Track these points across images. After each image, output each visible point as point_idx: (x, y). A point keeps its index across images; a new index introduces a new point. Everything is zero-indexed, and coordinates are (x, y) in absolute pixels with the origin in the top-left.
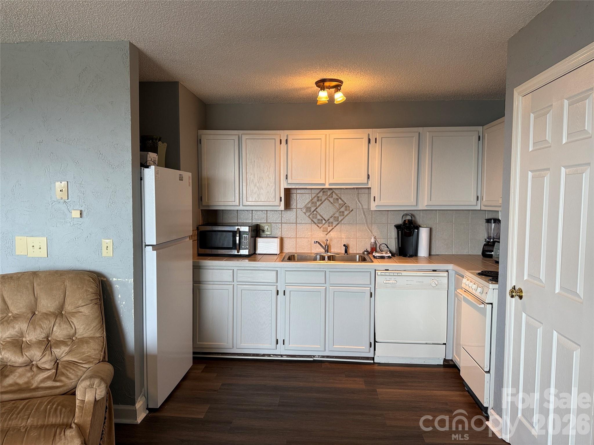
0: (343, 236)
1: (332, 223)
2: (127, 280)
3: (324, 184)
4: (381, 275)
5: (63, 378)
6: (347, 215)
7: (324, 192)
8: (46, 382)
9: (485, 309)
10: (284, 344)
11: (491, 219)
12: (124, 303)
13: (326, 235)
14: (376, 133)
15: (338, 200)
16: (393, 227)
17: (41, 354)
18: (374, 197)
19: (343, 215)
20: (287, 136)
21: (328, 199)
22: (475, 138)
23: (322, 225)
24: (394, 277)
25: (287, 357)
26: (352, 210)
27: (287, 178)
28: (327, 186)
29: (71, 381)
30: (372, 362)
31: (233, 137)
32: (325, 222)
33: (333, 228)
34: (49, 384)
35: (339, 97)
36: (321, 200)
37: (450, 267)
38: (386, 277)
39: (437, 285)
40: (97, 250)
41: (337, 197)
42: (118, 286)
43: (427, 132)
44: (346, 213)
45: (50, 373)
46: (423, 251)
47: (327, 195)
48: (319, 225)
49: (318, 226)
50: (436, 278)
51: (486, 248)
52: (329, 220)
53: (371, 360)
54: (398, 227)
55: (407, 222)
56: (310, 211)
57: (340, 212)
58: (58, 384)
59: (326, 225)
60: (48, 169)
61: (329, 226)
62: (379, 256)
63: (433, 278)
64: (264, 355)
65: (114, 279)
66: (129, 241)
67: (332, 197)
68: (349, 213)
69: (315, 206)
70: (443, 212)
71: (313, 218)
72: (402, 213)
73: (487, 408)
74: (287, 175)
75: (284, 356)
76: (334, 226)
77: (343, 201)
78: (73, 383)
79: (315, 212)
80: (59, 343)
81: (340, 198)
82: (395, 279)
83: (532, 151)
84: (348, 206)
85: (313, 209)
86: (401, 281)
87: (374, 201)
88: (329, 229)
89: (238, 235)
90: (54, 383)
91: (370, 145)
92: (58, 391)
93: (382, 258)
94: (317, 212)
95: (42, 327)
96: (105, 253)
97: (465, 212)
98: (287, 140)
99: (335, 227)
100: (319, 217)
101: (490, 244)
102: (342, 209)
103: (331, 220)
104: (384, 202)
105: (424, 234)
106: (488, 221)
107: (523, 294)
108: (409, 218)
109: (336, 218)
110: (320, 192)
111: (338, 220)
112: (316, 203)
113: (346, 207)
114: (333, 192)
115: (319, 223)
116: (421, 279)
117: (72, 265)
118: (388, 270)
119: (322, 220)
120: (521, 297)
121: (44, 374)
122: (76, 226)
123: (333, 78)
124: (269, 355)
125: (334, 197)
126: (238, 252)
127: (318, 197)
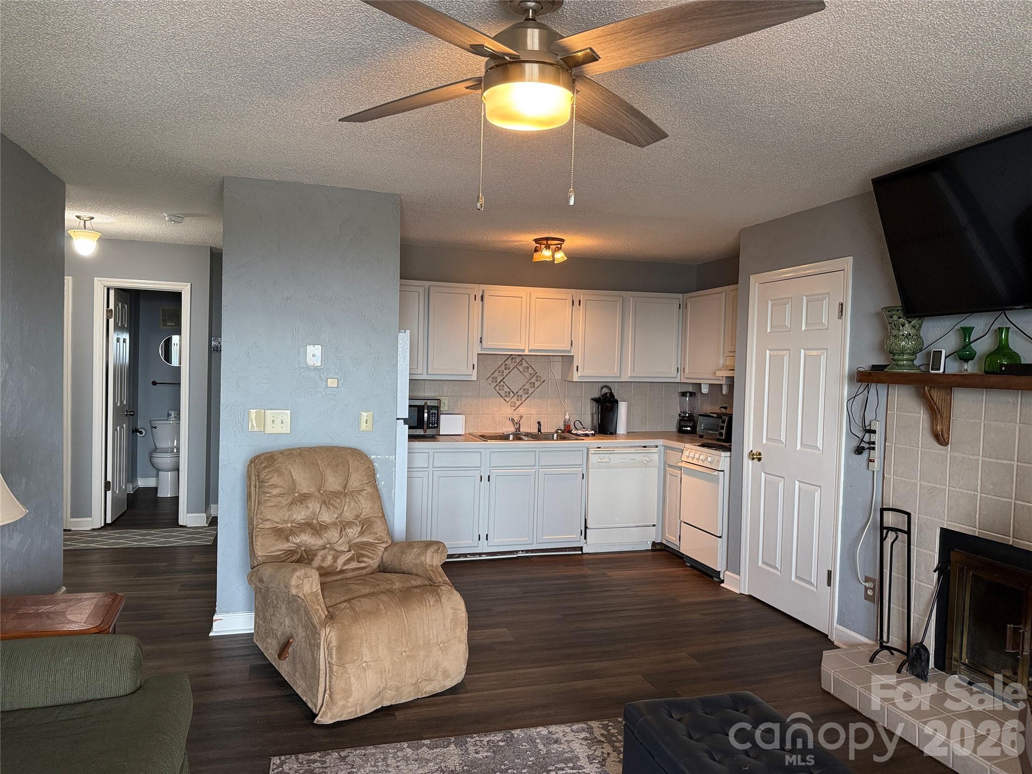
0: (533, 411)
1: (521, 396)
2: (387, 457)
3: (524, 350)
4: (595, 453)
5: (365, 559)
6: (538, 387)
7: (512, 358)
8: (349, 564)
9: (718, 476)
10: (487, 539)
11: (687, 393)
12: (383, 483)
13: (515, 410)
14: (580, 294)
15: (528, 369)
16: (589, 401)
17: (339, 534)
18: (577, 366)
19: (534, 387)
20: (483, 291)
21: (517, 368)
22: (676, 306)
23: (510, 398)
24: (608, 455)
25: (486, 556)
26: (544, 381)
27: (481, 342)
28: (527, 353)
29: (374, 561)
30: (581, 552)
31: (416, 289)
32: (513, 395)
33: (522, 403)
34: (354, 565)
35: (560, 257)
36: (509, 369)
37: (660, 442)
38: (600, 455)
39: (648, 462)
40: (354, 424)
41: (528, 365)
42: (376, 464)
43: (631, 297)
44: (537, 384)
45: (351, 555)
46: (621, 429)
47: (515, 362)
48: (506, 398)
49: (506, 401)
50: (647, 454)
51: (683, 424)
52: (517, 392)
53: (578, 551)
54: (596, 400)
55: (608, 395)
56: (496, 382)
57: (530, 384)
58: (363, 565)
59: (515, 399)
60: (297, 330)
61: (518, 400)
62: (582, 434)
63: (645, 455)
64: (460, 556)
65: (373, 457)
66: (393, 413)
67: (521, 365)
68: (541, 384)
69: (502, 375)
70: (638, 384)
71: (500, 390)
72: (600, 385)
73: (720, 571)
74: (481, 338)
75: (483, 556)
76: (523, 400)
77: (534, 370)
78: (376, 563)
79: (502, 383)
80: (350, 524)
81: (530, 366)
82: (609, 457)
83: (770, 332)
84: (540, 376)
85: (499, 379)
86: (615, 459)
87: (577, 370)
88: (518, 403)
89: (426, 411)
90: (359, 564)
91: (573, 307)
92: (364, 572)
93: (587, 435)
94: (504, 383)
95: (334, 506)
96: (364, 426)
97: (659, 384)
98: (482, 297)
99: (525, 401)
100: (506, 389)
101: (685, 419)
102: (533, 380)
103: (521, 392)
104: (587, 372)
105: (622, 408)
106: (684, 394)
107: (762, 457)
108: (605, 390)
109: (526, 391)
110: (508, 358)
111: (527, 393)
112: (503, 372)
113: (537, 377)
114: (522, 359)
115: (506, 396)
116: (632, 456)
117: (321, 442)
118: (600, 448)
119: (509, 393)
120: (759, 460)
121: (344, 556)
122: (329, 396)
123: (559, 237)
124: (465, 555)
125: (523, 365)
126: (425, 432)
127: (506, 365)
